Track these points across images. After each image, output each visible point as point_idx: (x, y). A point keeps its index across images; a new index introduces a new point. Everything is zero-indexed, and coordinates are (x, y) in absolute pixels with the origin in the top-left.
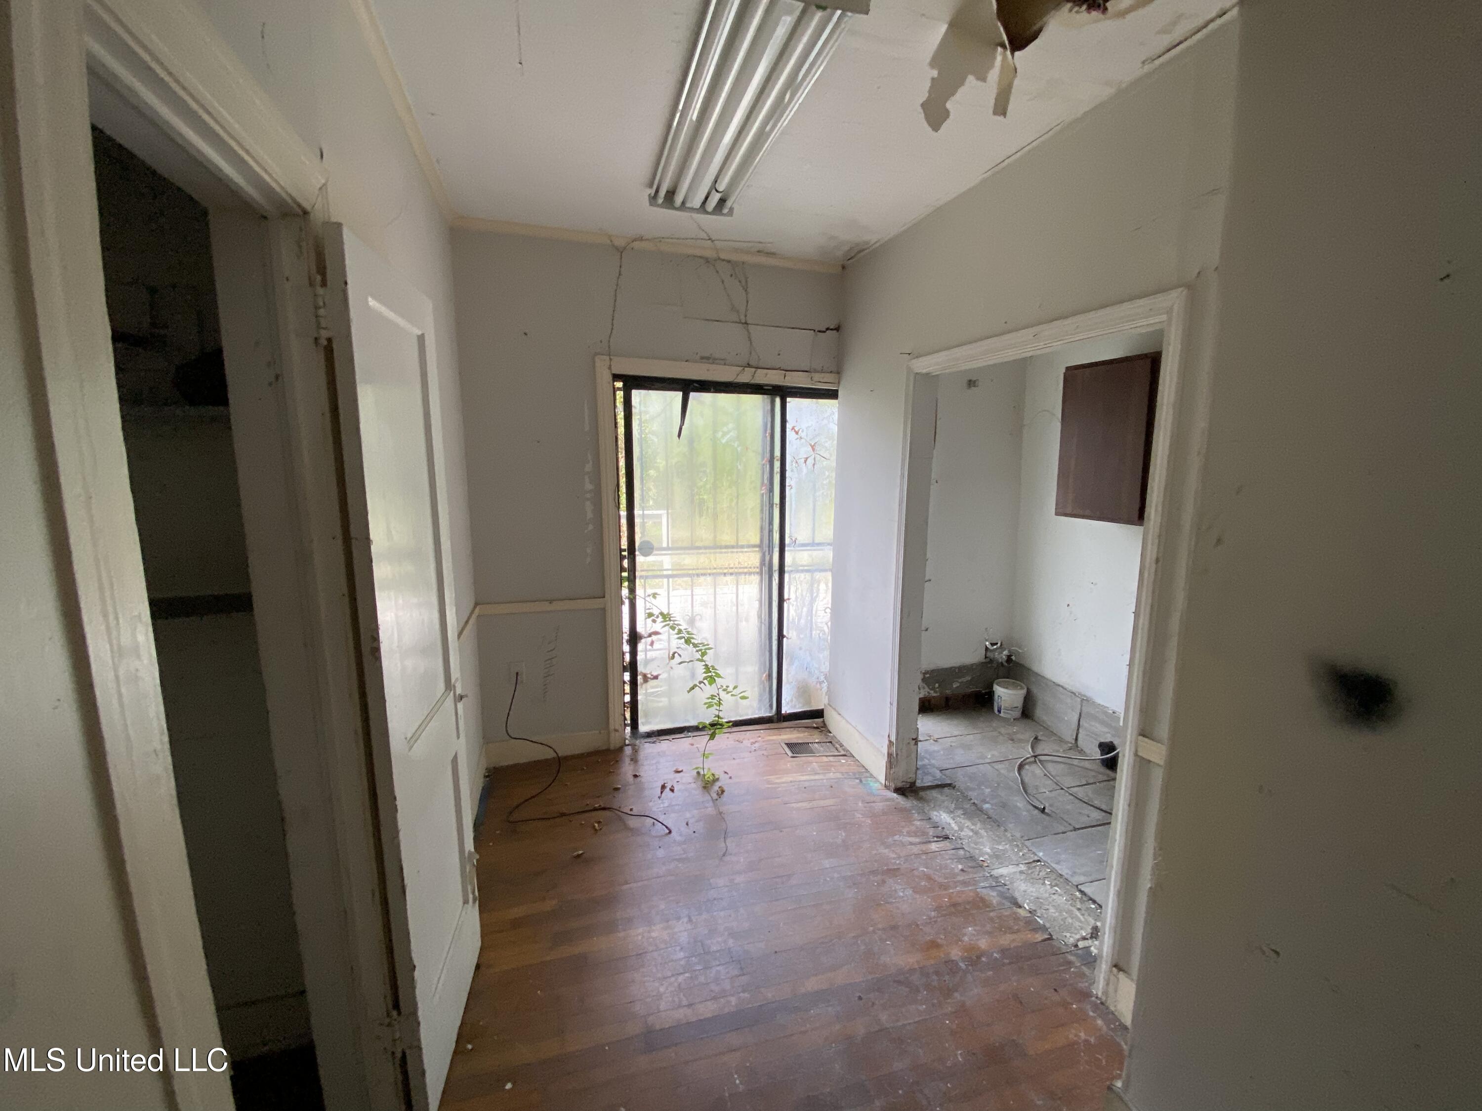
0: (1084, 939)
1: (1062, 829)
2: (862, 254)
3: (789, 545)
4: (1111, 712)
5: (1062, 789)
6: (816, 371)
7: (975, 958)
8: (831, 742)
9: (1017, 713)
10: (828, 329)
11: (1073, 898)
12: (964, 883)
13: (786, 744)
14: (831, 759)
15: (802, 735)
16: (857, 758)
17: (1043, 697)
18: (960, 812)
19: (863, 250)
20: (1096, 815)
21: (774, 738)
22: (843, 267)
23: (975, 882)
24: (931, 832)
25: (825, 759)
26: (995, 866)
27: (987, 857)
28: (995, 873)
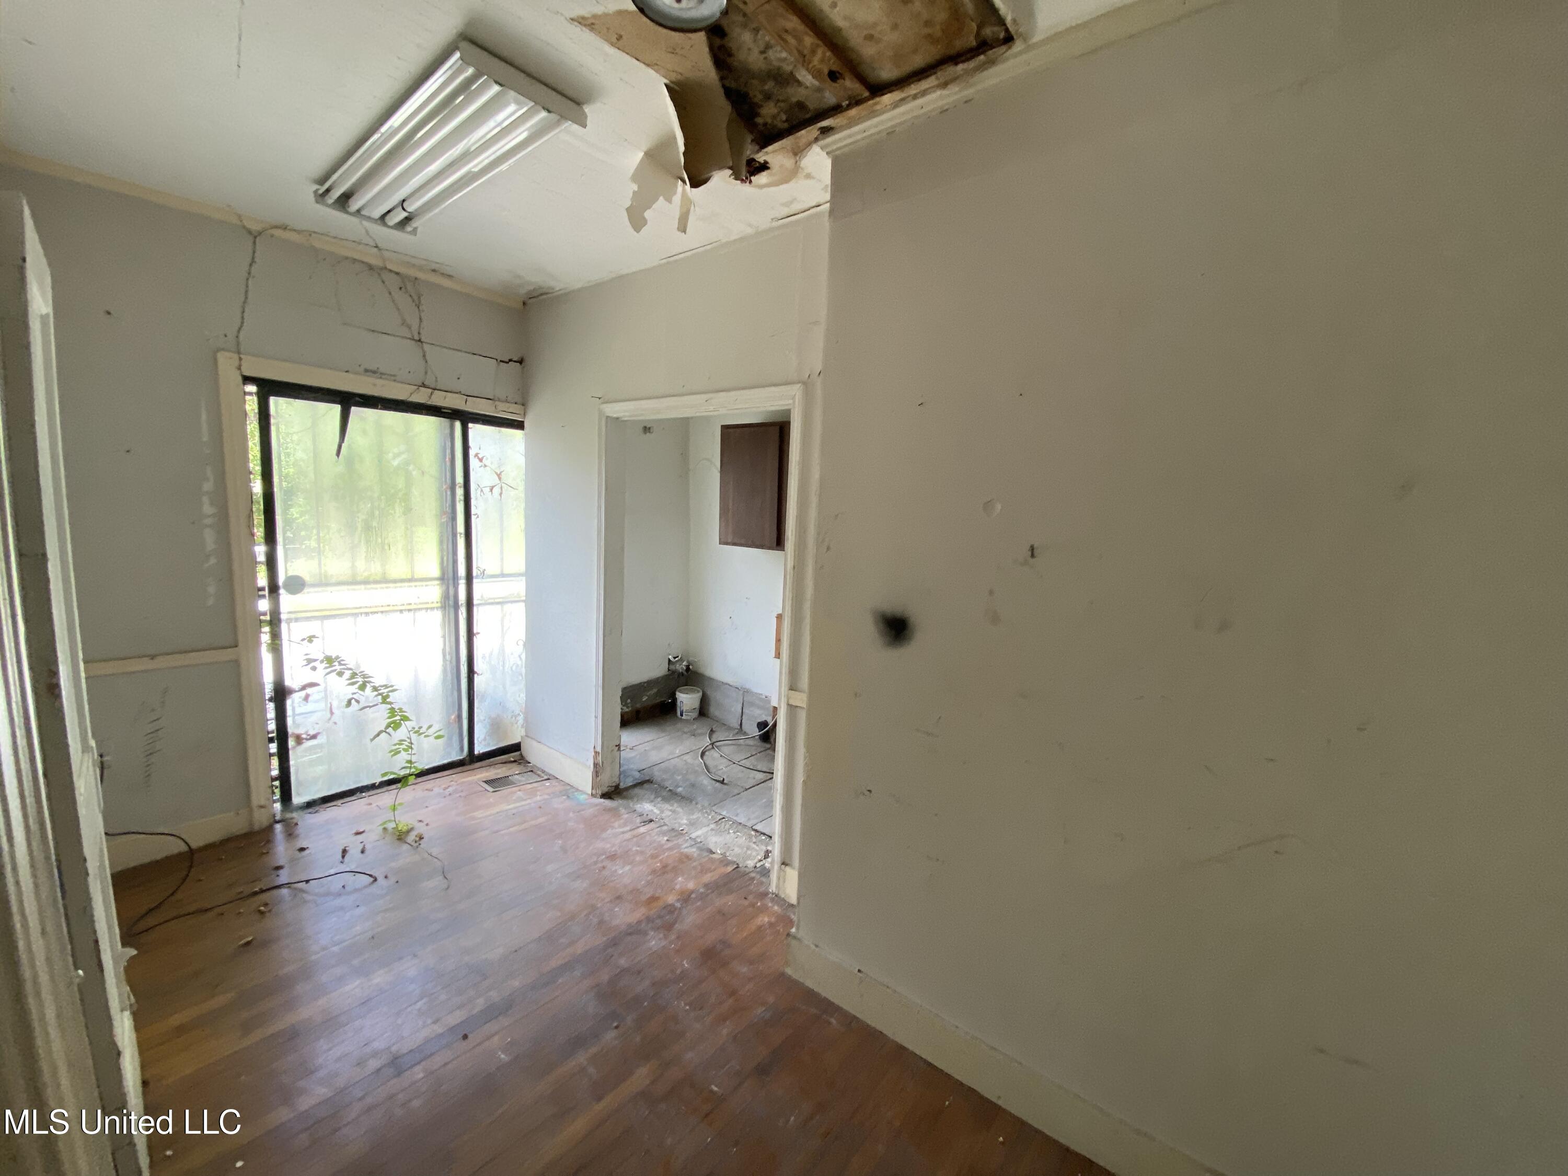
0: (760, 861)
1: (736, 791)
2: (544, 297)
3: (477, 577)
4: (764, 697)
5: (734, 763)
6: (499, 400)
7: (686, 898)
8: (532, 771)
9: (695, 714)
10: (510, 360)
11: (750, 837)
12: (670, 849)
13: (486, 782)
14: (535, 785)
15: (499, 771)
16: (561, 779)
17: (714, 695)
18: (659, 799)
19: (547, 294)
20: (760, 776)
21: (470, 779)
22: (524, 304)
23: (678, 846)
24: (638, 820)
25: (529, 786)
26: (692, 832)
27: (685, 826)
28: (693, 836)
